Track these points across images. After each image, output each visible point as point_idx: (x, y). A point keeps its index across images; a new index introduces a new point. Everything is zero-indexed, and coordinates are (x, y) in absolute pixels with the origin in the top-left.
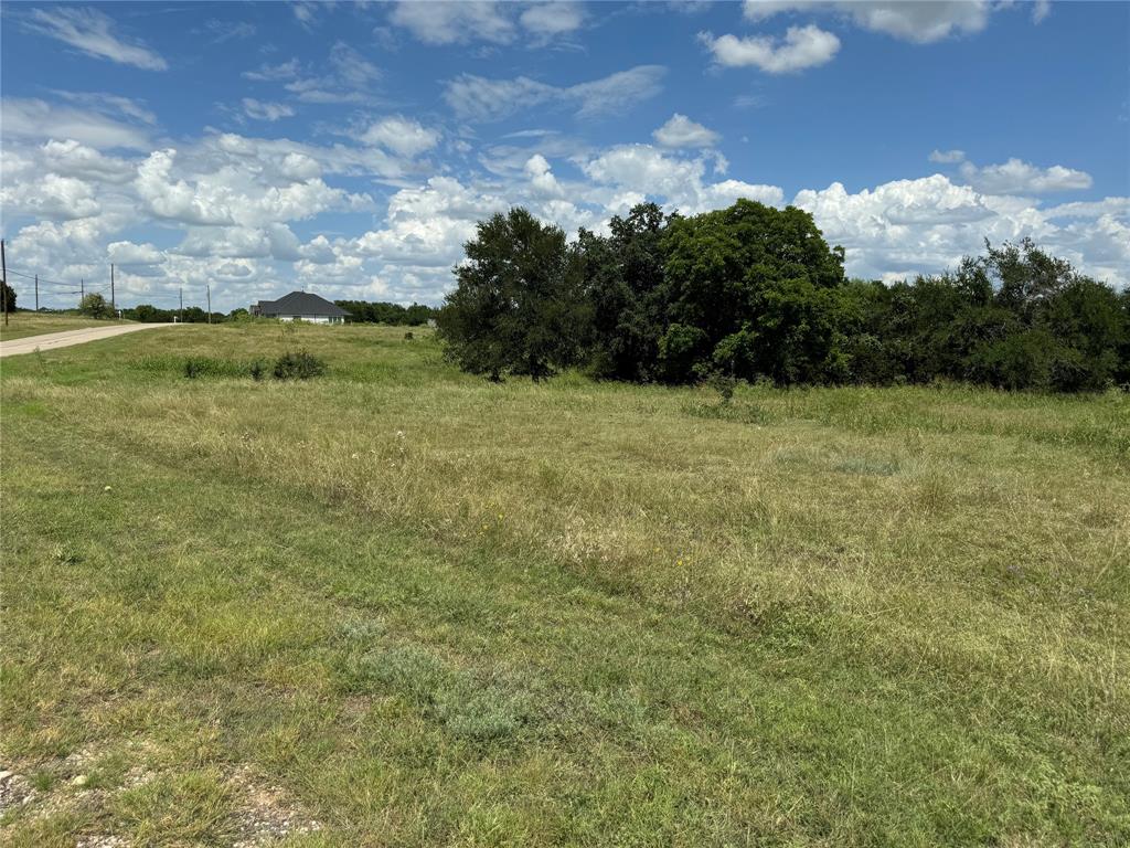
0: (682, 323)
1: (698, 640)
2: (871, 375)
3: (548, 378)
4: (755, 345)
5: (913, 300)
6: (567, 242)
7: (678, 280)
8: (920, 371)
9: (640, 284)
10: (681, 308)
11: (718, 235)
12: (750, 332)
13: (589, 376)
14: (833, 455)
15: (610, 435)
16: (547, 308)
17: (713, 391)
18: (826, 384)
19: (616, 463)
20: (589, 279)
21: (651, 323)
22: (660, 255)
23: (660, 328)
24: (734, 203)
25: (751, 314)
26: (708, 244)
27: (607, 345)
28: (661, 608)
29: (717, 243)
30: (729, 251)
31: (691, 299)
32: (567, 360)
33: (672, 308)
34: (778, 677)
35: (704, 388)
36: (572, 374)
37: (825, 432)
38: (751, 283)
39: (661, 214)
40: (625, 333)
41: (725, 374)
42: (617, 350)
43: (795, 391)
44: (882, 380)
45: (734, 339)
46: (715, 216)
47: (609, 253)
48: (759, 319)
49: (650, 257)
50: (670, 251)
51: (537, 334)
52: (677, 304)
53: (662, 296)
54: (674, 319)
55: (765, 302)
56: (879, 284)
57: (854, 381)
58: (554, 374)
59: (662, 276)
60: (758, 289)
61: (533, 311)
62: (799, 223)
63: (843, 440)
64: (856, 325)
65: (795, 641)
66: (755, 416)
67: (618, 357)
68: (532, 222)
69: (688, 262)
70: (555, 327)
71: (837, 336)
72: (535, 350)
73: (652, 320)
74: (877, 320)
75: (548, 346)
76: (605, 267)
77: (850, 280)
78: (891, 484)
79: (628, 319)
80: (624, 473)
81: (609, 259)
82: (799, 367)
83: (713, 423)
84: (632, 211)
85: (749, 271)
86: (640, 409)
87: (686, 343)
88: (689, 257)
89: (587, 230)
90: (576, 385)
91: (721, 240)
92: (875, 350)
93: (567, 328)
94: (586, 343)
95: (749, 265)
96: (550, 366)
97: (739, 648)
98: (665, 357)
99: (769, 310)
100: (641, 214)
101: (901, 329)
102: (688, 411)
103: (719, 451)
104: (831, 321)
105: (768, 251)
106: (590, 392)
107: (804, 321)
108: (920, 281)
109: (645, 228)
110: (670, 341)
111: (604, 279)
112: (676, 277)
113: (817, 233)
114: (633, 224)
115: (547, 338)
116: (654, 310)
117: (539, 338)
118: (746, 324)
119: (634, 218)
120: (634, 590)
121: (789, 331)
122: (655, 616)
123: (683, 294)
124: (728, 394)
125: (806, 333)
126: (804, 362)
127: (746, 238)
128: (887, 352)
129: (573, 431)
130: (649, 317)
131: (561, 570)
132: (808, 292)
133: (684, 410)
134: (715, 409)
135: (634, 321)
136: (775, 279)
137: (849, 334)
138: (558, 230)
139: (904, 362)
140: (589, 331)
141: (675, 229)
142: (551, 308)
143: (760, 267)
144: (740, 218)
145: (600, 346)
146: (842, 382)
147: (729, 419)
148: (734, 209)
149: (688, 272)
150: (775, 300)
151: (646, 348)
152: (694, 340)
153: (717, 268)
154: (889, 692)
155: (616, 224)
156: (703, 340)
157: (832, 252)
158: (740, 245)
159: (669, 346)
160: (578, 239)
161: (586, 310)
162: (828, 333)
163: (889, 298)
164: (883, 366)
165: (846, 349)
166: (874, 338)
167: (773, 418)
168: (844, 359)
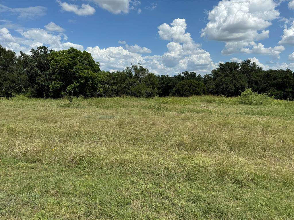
0: (56, 81)
1: (59, 171)
2: (109, 95)
3: (13, 98)
4: (78, 87)
5: (117, 77)
6: (16, 55)
7: (55, 69)
8: (119, 93)
9: (42, 69)
10: (56, 77)
11: (65, 57)
12: (76, 84)
13: (28, 96)
14: (99, 115)
16: (10, 76)
17: (67, 100)
18: (97, 97)
19: (35, 123)
20: (25, 67)
21: (47, 81)
22: (48, 61)
23: (50, 82)
24: (69, 49)
25: (77, 79)
26: (63, 59)
27: (33, 87)
28: (48, 164)
29: (65, 59)
30: (69, 61)
31: (59, 74)
32: (19, 92)
33: (53, 77)
34: (81, 176)
35: (65, 99)
36: (21, 96)
37: (97, 109)
38: (76, 71)
39: (48, 50)
40: (39, 84)
41: (70, 95)
42: (37, 89)
43: (90, 99)
44: (111, 96)
45: (72, 86)
46: (64, 52)
47: (31, 60)
48: (79, 80)
49: (45, 62)
50: (51, 60)
52: (54, 75)
53: (50, 73)
54: (54, 80)
55: (80, 76)
56: (109, 72)
57: (104, 96)
58: (14, 96)
59: (49, 67)
60: (78, 72)
61: (5, 77)
62: (87, 56)
63: (101, 111)
64: (104, 82)
65: (86, 165)
66: (79, 106)
67: (37, 90)
68: (3, 48)
69: (57, 64)
70: (13, 81)
71: (99, 85)
72: (7, 89)
73: (47, 80)
74: (109, 81)
75: (12, 88)
76: (30, 64)
77: (102, 71)
78: (112, 121)
79: (39, 79)
81: (31, 61)
82: (91, 93)
83: (66, 109)
84: (38, 48)
85: (75, 67)
86: (44, 106)
87: (58, 86)
88: (57, 62)
89: (23, 52)
90: (23, 99)
91: (66, 58)
92: (109, 88)
93: (18, 82)
94: (26, 87)
95: (75, 66)
96: (13, 94)
97: (71, 171)
98: (52, 90)
99: (81, 78)
100: (41, 49)
101: (114, 83)
102: (59, 106)
103: (68, 116)
104: (98, 81)
105: (80, 62)
106: (28, 102)
107: (91, 81)
108: (117, 72)
109: (43, 53)
110: (53, 86)
111: (30, 67)
112: (53, 68)
113: (92, 58)
114: (39, 52)
115: (11, 85)
116: (48, 77)
117: (8, 85)
118: (75, 81)
119: (39, 50)
121: (87, 83)
122: (46, 167)
123: (56, 72)
124: (71, 101)
125: (92, 84)
126: (92, 91)
127: (73, 58)
128: (112, 89)
129: (21, 114)
130: (46, 79)
132: (91, 74)
134: (67, 105)
135: (42, 80)
136: (82, 70)
137: (102, 84)
138: (12, 51)
139: (116, 91)
140: (26, 83)
141: (52, 54)
142: (12, 75)
143: (78, 66)
144: (71, 53)
145: (31, 87)
146: (102, 97)
147: (71, 107)
148: (69, 50)
149: (57, 66)
150: (83, 75)
151: (46, 88)
152: (60, 86)
153: (66, 66)
155: (33, 51)
156: (63, 86)
157: (96, 63)
158: (72, 60)
159: (53, 87)
160: (20, 55)
161: (25, 77)
162: (97, 84)
163: (111, 76)
164: (111, 93)
165: (102, 88)
166: (108, 86)
167: (84, 106)
168: (102, 91)
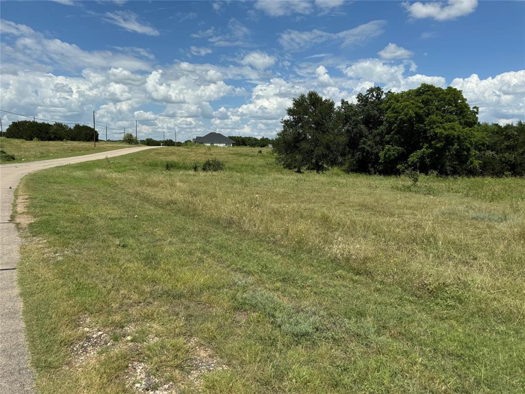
0: (392, 145)
1: (401, 298)
2: (492, 172)
3: (324, 171)
4: (430, 156)
5: (516, 133)
6: (335, 107)
7: (391, 124)
8: (519, 170)
9: (371, 126)
10: (392, 138)
11: (412, 101)
12: (427, 149)
13: (344, 171)
14: (471, 212)
15: (355, 199)
16: (324, 138)
17: (407, 178)
18: (467, 175)
19: (358, 212)
20: (346, 124)
21: (376, 145)
22: (381, 112)
23: (380, 147)
24: (419, 86)
25: (428, 140)
26: (407, 106)
27: (353, 156)
28: (382, 282)
29: (411, 106)
30: (417, 109)
31: (397, 133)
32: (333, 163)
33: (387, 137)
34: (442, 319)
35: (402, 177)
36: (336, 169)
37: (466, 200)
38: (429, 125)
39: (383, 92)
40: (363, 150)
41: (414, 170)
42: (359, 158)
43: (451, 178)
44: (498, 174)
45: (419, 153)
46: (409, 93)
47: (356, 111)
48: (433, 143)
49: (376, 113)
50: (387, 109)
51: (319, 151)
52: (390, 136)
53: (382, 132)
54: (388, 143)
55: (436, 134)
56: (497, 125)
57: (482, 174)
58: (327, 169)
59: (382, 122)
60: (432, 128)
61: (318, 140)
62: (454, 95)
63: (476, 204)
64: (484, 146)
65: (451, 302)
66: (429, 191)
67: (359, 161)
68: (319, 97)
69: (395, 114)
70: (328, 147)
71: (473, 152)
72: (318, 158)
73: (377, 143)
74: (495, 143)
75: (324, 156)
76: (353, 118)
77: (481, 123)
78: (502, 227)
79: (364, 143)
80: (362, 217)
81: (356, 114)
82: (452, 167)
83: (408, 194)
84: (368, 91)
85: (427, 119)
86: (370, 186)
87: (393, 155)
88: (397, 112)
89: (345, 100)
90: (338, 175)
91: (413, 104)
92: (494, 158)
93: (333, 148)
94: (343, 155)
95: (427, 116)
96: (325, 166)
97: (422, 304)
98: (383, 162)
99: (438, 138)
100: (372, 92)
101: (508, 148)
102: (395, 188)
103: (410, 208)
104: (471, 144)
105: (437, 109)
106: (344, 178)
107: (456, 144)
108: (520, 124)
109: (374, 98)
110: (386, 154)
111: (353, 124)
112: (389, 122)
113: (464, 100)
114: (368, 97)
115: (324, 153)
116: (378, 138)
117: (320, 152)
118: (426, 145)
119: (369, 94)
120: (368, 273)
121: (448, 149)
122: (379, 286)
123: (393, 130)
124: (416, 180)
125: (457, 151)
126: (455, 165)
127: (426, 103)
128: (501, 160)
129: (336, 197)
130: (375, 142)
131: (332, 261)
132: (458, 129)
133: (392, 187)
134: (409, 188)
135: (367, 144)
136: (441, 123)
137: (480, 150)
138: (331, 101)
139: (510, 165)
140: (345, 149)
141: (390, 99)
142: (326, 138)
143: (433, 117)
144: (423, 93)
145: (350, 156)
146: (475, 175)
147: (416, 192)
148: (419, 89)
149: (396, 119)
150: (442, 133)
151: (373, 157)
152: (398, 153)
153: (411, 118)
154: (502, 331)
155: (360, 97)
156: (403, 153)
157: (471, 109)
158: (423, 106)
159: (385, 156)
160: (340, 105)
161: (343, 139)
162: (468, 150)
163: (502, 132)
164: (498, 168)
165: (478, 158)
166: (493, 153)
167: (439, 192)
168: (477, 163)
